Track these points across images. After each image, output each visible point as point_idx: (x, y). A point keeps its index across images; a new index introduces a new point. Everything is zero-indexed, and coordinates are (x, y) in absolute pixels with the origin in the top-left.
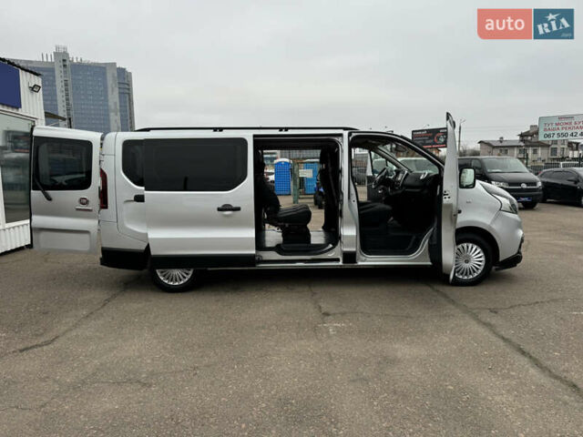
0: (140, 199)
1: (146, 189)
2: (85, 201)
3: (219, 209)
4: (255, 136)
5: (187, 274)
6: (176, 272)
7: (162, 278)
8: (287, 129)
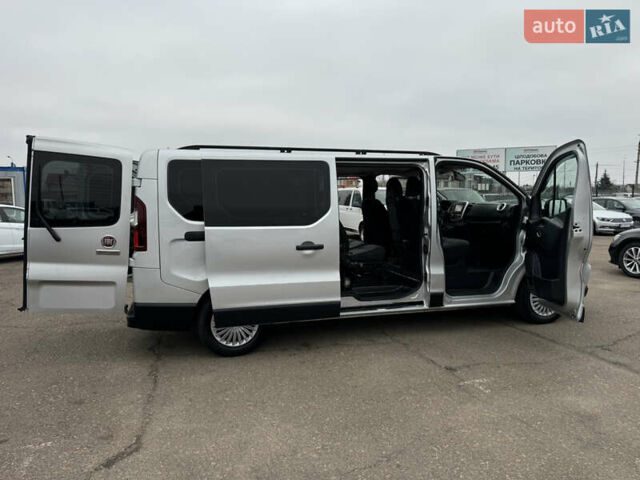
0: (192, 237)
1: (206, 225)
2: (109, 241)
3: (298, 248)
4: (337, 159)
5: (251, 331)
6: (238, 330)
7: (218, 339)
8: (364, 152)
